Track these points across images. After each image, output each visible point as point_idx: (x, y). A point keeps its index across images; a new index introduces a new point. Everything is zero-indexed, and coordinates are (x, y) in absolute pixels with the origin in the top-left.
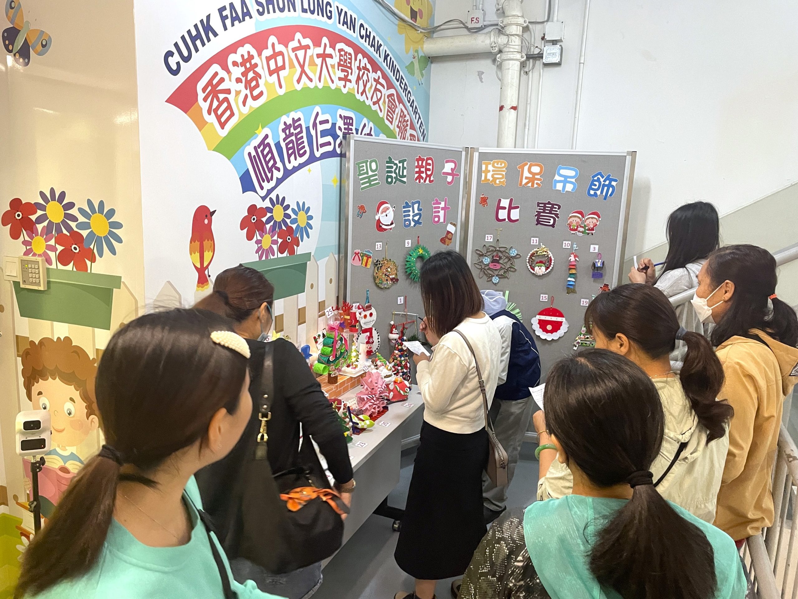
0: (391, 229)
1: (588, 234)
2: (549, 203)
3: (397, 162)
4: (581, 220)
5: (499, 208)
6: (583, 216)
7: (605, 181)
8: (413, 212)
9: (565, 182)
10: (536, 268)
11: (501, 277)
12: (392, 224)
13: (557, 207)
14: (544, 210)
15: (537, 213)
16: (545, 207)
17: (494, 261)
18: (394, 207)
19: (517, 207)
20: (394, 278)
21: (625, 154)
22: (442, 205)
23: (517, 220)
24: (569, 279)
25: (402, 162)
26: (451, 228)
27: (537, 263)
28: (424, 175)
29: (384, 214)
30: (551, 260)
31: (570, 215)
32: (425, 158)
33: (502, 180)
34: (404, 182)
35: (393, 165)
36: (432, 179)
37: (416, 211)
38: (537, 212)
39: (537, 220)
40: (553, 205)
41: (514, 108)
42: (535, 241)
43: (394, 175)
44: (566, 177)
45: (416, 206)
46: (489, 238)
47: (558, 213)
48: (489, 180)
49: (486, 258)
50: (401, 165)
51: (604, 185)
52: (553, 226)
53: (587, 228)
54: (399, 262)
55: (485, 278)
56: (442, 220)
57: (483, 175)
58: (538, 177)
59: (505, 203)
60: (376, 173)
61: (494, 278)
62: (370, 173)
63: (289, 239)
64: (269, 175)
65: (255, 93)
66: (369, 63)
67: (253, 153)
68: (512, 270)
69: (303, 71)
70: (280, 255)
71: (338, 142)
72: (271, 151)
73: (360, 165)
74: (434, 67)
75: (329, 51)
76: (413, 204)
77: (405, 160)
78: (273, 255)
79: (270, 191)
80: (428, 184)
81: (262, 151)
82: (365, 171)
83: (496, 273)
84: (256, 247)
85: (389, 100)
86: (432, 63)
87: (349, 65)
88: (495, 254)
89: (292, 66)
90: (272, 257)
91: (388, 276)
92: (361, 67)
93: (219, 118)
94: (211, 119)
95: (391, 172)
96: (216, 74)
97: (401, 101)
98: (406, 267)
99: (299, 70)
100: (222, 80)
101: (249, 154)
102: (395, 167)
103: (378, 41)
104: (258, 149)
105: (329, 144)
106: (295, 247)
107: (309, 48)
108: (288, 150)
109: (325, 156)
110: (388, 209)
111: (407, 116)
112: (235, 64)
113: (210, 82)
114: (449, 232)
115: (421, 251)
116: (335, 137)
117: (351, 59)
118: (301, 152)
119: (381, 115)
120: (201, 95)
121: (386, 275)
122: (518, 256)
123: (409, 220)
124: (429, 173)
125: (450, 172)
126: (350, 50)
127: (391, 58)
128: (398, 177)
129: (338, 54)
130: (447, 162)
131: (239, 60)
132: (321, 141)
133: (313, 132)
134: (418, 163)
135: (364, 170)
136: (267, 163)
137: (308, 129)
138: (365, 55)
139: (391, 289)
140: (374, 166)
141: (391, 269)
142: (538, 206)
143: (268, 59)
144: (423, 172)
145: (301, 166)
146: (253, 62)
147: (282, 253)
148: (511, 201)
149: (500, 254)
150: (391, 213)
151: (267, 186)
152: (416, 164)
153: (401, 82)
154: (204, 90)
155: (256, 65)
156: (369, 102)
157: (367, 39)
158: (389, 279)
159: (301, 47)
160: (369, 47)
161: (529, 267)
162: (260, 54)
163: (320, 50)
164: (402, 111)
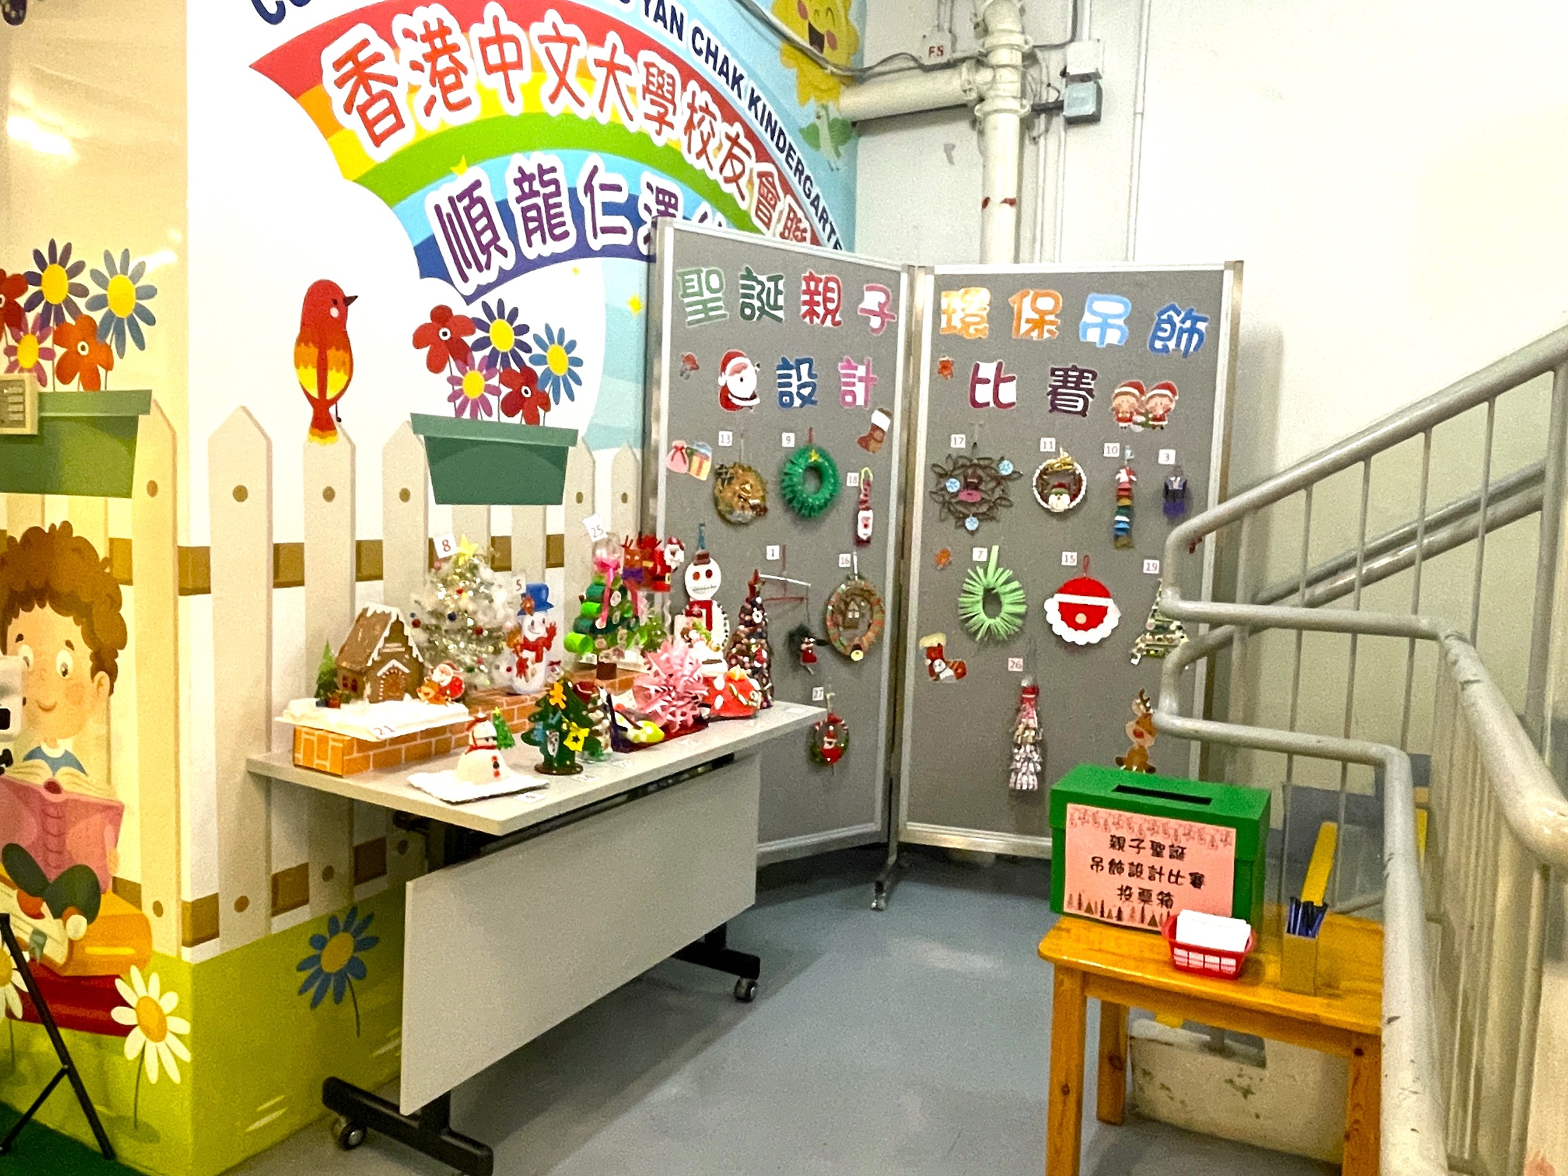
0: (751, 407)
1: (1154, 427)
2: (1074, 369)
3: (762, 278)
4: (1138, 399)
5: (977, 380)
6: (1142, 392)
7: (1183, 321)
8: (799, 379)
9: (1104, 326)
10: (1053, 499)
11: (982, 517)
12: (753, 397)
13: (1090, 376)
14: (1065, 382)
15: (1050, 389)
16: (1066, 375)
17: (967, 486)
18: (758, 366)
19: (1012, 379)
20: (758, 505)
21: (1222, 268)
22: (861, 371)
23: (1013, 404)
24: (1118, 518)
25: (775, 279)
26: (879, 419)
27: (1054, 487)
28: (820, 310)
29: (738, 376)
30: (1080, 480)
31: (1117, 391)
32: (823, 277)
33: (980, 327)
34: (779, 319)
35: (754, 283)
36: (838, 318)
37: (805, 378)
38: (1051, 386)
39: (1052, 403)
40: (1082, 372)
41: (1011, 202)
42: (1048, 444)
43: (757, 303)
44: (1106, 317)
45: (804, 368)
46: (958, 440)
47: (1092, 387)
48: (955, 328)
49: (953, 480)
50: (771, 285)
51: (1182, 331)
52: (1083, 413)
53: (1150, 416)
54: (770, 476)
55: (952, 520)
56: (860, 401)
57: (944, 318)
58: (1049, 318)
59: (987, 370)
60: (720, 295)
61: (968, 520)
62: (707, 295)
63: (526, 392)
64: (483, 259)
65: (454, 97)
66: (714, 101)
67: (446, 209)
68: (1004, 502)
69: (562, 82)
70: (504, 419)
71: (643, 231)
72: (486, 213)
73: (686, 277)
74: (867, 146)
75: (622, 58)
76: (799, 362)
77: (781, 278)
78: (489, 414)
79: (482, 290)
80: (828, 328)
81: (467, 210)
82: (696, 289)
83: (974, 510)
84: (449, 389)
85: (761, 182)
86: (860, 136)
87: (669, 96)
88: (970, 471)
89: (537, 67)
90: (486, 418)
91: (745, 500)
92: (697, 105)
93: (369, 125)
94: (353, 122)
95: (751, 297)
96: (365, 43)
97: (788, 190)
98: (785, 484)
99: (556, 79)
100: (378, 58)
101: (438, 209)
102: (758, 288)
103: (735, 70)
104: (457, 203)
105: (622, 231)
106: (541, 412)
107: (578, 43)
108: (526, 220)
109: (609, 251)
110: (745, 367)
111: (803, 219)
112: (408, 34)
113: (351, 55)
114: (876, 428)
115: (814, 457)
116: (637, 223)
117: (673, 85)
118: (558, 231)
119: (743, 205)
120: (330, 75)
121: (740, 497)
122: (1015, 476)
123: (790, 394)
124: (831, 306)
125: (877, 309)
126: (670, 69)
127: (764, 106)
128: (766, 308)
129: (644, 70)
130: (870, 289)
131: (420, 31)
132: (604, 221)
133: (585, 201)
134: (808, 285)
135: (693, 287)
136: (478, 235)
137: (572, 192)
138: (705, 85)
139: (751, 527)
140: (715, 281)
141: (751, 487)
142: (1053, 374)
143: (484, 43)
144: (818, 304)
145: (556, 258)
146: (450, 40)
147: (510, 413)
148: (999, 368)
149: (980, 472)
150: (751, 375)
151: (477, 278)
152: (804, 287)
153: (789, 155)
154: (338, 65)
155: (456, 48)
156: (714, 175)
157: (711, 59)
158: (747, 506)
159: (559, 38)
160: (715, 74)
161: (1038, 497)
162: (465, 29)
163: (604, 54)
164: (791, 209)
